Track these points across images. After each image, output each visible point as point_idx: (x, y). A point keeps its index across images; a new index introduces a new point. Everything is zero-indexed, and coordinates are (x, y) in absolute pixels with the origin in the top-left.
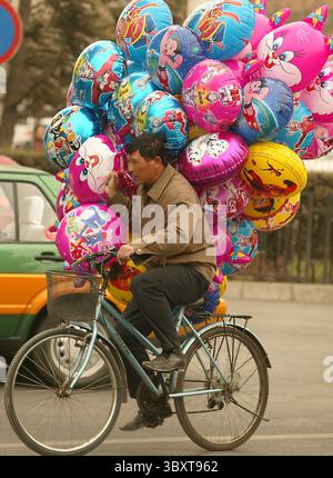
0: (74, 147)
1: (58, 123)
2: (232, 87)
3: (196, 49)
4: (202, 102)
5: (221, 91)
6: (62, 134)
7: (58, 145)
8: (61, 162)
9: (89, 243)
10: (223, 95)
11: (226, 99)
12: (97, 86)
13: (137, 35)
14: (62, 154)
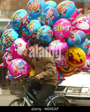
0: (12, 41)
1: (7, 33)
2: (70, 26)
3: (58, 15)
4: (59, 29)
5: (66, 27)
6: (8, 37)
7: (7, 40)
8: (7, 46)
9: (20, 70)
10: (67, 28)
11: (67, 29)
12: (22, 23)
13: (36, 9)
14: (8, 43)
